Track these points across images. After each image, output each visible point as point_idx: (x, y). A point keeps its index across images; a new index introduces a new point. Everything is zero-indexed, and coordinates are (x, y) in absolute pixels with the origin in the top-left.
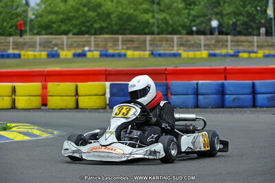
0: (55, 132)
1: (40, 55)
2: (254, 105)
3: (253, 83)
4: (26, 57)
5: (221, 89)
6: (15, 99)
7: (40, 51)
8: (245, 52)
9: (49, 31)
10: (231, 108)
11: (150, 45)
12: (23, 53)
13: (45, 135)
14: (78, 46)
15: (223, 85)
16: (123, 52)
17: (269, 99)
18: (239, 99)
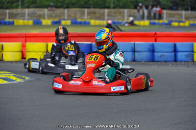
0: (27, 78)
1: (28, 23)
2: (176, 60)
3: (175, 44)
4: (18, 24)
5: (151, 48)
6: (2, 54)
7: (28, 19)
8: (176, 21)
9: (34, 5)
10: (158, 62)
11: (108, 16)
12: (15, 21)
13: (19, 80)
14: (56, 16)
15: (153, 45)
16: (88, 21)
17: (187, 56)
18: (164, 55)
